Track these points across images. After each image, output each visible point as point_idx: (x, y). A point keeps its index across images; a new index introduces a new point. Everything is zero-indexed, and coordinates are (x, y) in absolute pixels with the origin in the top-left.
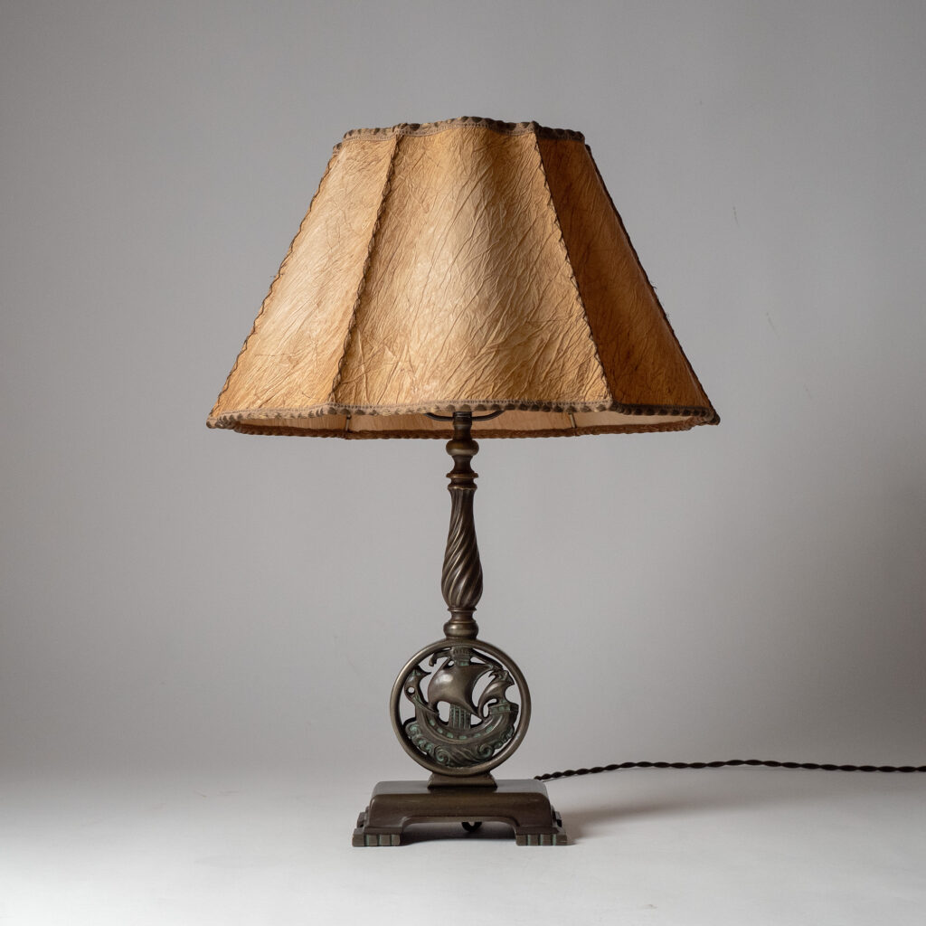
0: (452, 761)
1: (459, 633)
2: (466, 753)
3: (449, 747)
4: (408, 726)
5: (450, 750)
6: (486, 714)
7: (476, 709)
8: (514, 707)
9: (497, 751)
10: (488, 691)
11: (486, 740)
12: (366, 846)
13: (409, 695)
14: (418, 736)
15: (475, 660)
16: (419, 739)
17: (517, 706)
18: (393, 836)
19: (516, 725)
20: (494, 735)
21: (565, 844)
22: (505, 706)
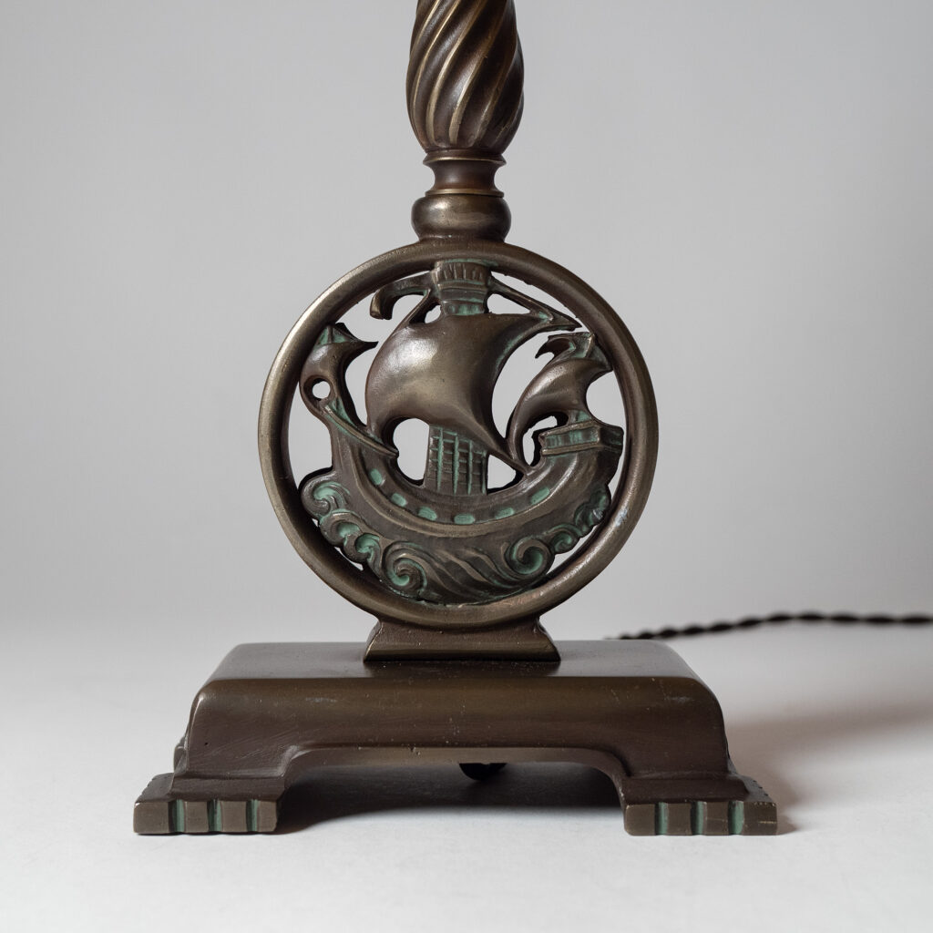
0: (433, 585)
1: (455, 222)
2: (473, 563)
3: (426, 546)
4: (307, 489)
5: (428, 556)
6: (529, 458)
7: (502, 443)
8: (608, 432)
9: (560, 559)
10: (537, 389)
11: (530, 527)
12: (174, 832)
13: (312, 402)
14: (337, 515)
15: (498, 305)
16: (340, 524)
17: (620, 430)
18: (256, 804)
19: (613, 486)
20: (554, 513)
21: (771, 830)
22: (587, 432)
